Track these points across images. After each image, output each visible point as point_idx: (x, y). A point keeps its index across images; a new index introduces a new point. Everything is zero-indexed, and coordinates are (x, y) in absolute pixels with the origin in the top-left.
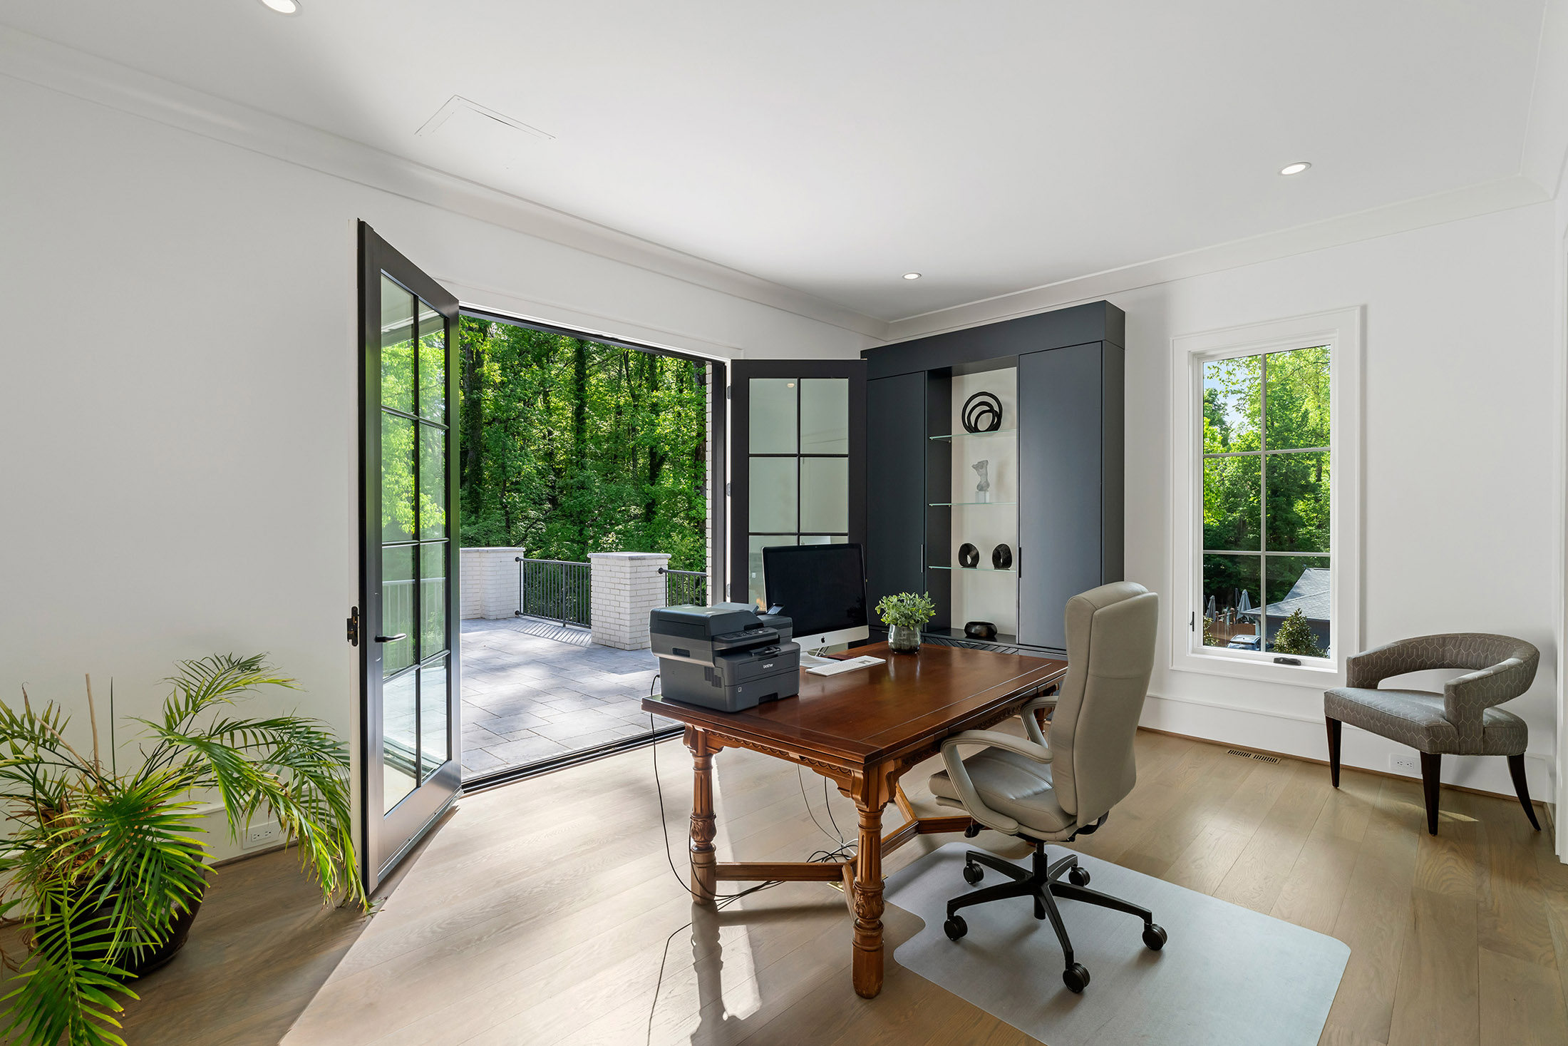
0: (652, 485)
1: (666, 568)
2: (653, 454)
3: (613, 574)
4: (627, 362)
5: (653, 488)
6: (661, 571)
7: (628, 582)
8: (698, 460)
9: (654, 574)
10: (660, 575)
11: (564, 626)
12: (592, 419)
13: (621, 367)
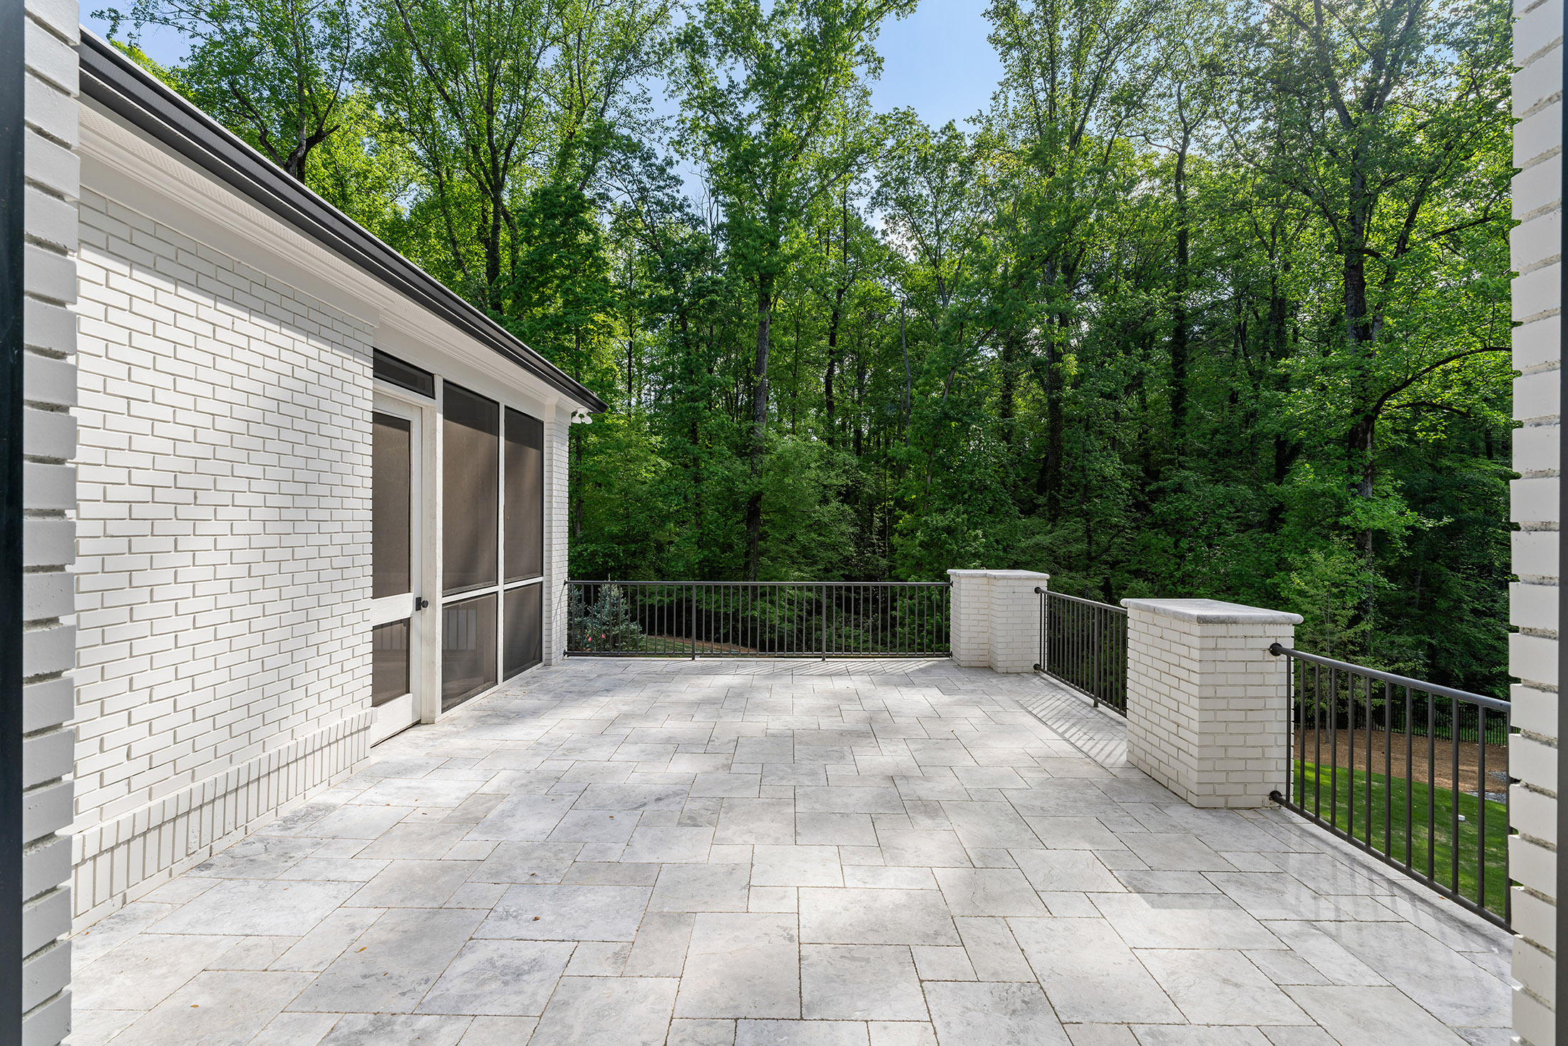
0: (1278, 485)
1: (1289, 644)
2: (1280, 444)
3: (1166, 645)
4: (1244, 337)
5: (1280, 488)
6: (1275, 650)
7: (1196, 666)
8: (1355, 447)
9: (1258, 655)
10: (1273, 658)
11: (1096, 705)
12: (1196, 406)
13: (1236, 345)
